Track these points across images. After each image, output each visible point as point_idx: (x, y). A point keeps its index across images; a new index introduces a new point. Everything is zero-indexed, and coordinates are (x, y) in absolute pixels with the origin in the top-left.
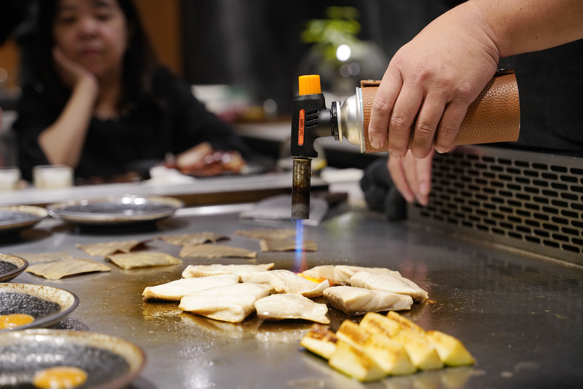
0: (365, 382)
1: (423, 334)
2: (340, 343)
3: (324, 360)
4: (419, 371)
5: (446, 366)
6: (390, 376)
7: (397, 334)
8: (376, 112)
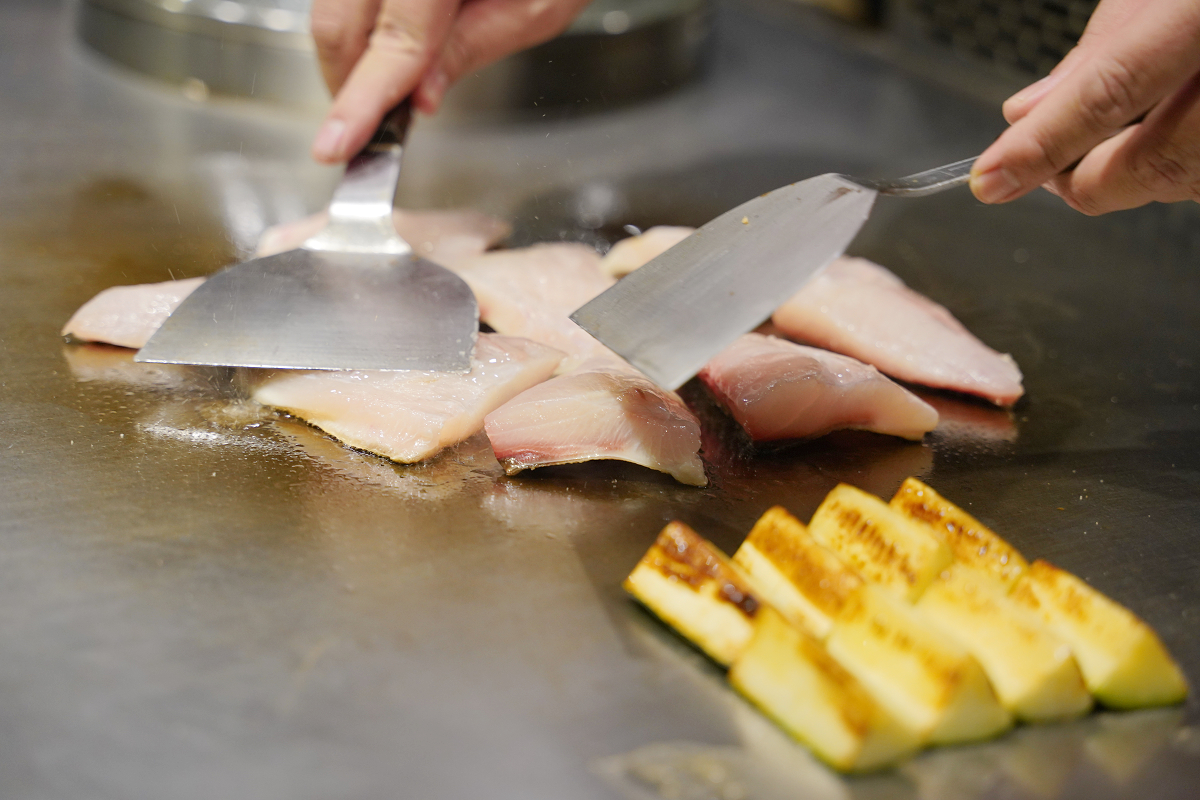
0: (849, 775)
1: (1016, 567)
2: (768, 619)
3: (720, 670)
4: (1020, 724)
5: (1100, 707)
6: (929, 749)
7: (938, 575)
8: (1084, 109)
